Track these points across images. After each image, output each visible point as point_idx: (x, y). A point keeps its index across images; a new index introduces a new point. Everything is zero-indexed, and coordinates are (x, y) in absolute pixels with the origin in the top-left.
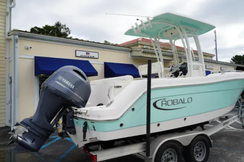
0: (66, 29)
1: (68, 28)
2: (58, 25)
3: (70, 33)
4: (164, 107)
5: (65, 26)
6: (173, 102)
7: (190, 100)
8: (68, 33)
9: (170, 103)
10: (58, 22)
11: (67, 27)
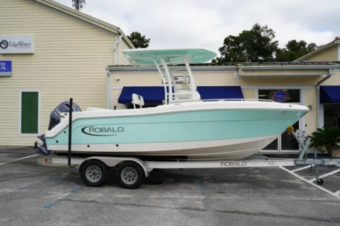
0: (268, 31)
1: (271, 30)
2: (257, 27)
3: (274, 36)
4: (92, 133)
5: (266, 27)
6: (101, 130)
7: (121, 129)
8: (270, 37)
9: (98, 130)
10: (256, 25)
11: (269, 29)
